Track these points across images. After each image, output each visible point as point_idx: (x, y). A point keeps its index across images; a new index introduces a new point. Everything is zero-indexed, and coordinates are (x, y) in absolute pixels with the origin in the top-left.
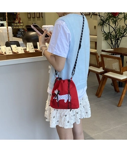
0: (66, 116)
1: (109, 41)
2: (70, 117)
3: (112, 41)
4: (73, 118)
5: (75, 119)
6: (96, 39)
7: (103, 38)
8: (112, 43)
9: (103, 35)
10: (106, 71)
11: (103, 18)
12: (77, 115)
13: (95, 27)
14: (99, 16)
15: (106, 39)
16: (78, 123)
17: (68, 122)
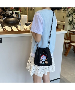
0: (39, 69)
1: (72, 26)
2: (41, 71)
3: (73, 26)
4: (43, 71)
5: (44, 72)
6: (64, 24)
7: (68, 24)
8: (73, 27)
9: (68, 22)
10: (71, 42)
11: (69, 12)
12: (46, 69)
13: (64, 17)
14: (68, 11)
15: (70, 24)
16: (46, 74)
17: (40, 73)
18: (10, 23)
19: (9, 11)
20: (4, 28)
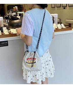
2: (39, 77)
12: (43, 75)
18: (15, 25)
19: (13, 12)
20: (9, 31)
